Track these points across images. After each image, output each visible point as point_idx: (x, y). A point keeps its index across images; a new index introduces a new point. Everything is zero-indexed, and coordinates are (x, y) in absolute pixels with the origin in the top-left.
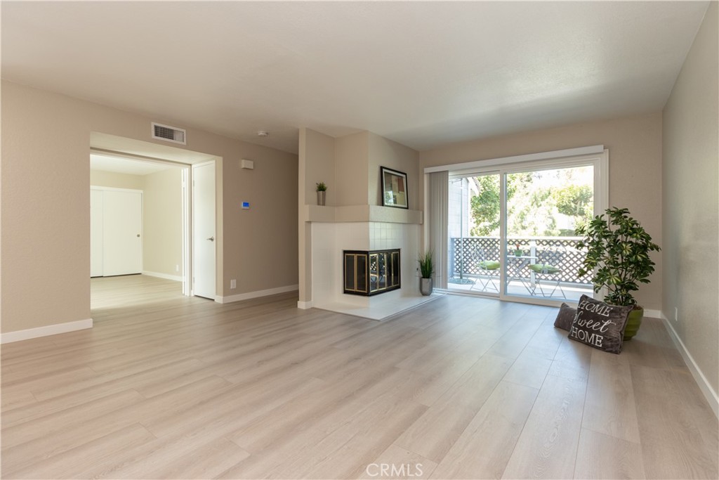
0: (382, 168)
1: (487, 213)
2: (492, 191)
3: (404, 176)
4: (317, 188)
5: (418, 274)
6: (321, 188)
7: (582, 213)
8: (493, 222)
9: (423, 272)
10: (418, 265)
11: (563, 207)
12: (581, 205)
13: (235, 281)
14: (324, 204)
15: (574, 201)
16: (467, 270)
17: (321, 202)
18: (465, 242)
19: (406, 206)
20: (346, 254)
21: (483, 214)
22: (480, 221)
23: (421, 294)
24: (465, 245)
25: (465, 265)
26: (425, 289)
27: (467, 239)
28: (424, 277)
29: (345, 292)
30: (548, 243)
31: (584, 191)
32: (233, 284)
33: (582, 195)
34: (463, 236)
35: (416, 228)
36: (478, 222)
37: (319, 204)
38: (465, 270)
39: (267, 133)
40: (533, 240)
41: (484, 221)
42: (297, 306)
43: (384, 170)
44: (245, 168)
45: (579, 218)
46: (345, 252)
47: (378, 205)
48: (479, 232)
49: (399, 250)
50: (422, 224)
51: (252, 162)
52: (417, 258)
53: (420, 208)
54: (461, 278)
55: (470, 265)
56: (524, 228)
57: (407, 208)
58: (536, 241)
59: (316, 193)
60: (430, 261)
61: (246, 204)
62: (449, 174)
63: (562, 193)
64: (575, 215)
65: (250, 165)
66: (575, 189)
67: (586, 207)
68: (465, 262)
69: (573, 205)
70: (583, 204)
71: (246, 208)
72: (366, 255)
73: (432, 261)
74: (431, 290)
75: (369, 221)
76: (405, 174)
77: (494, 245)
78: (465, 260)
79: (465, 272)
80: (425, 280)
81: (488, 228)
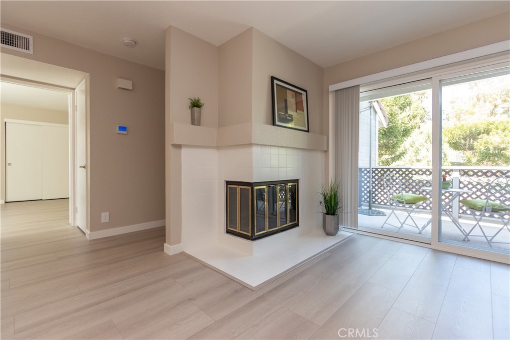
0: (273, 78)
1: (389, 147)
2: (396, 127)
3: (304, 93)
4: (190, 104)
5: (322, 209)
6: (196, 105)
7: (471, 148)
8: (394, 155)
9: (327, 207)
10: (321, 198)
11: (453, 143)
12: (469, 142)
13: (107, 214)
14: (199, 125)
15: (465, 139)
16: (376, 200)
17: (195, 121)
18: (374, 172)
19: (306, 129)
20: (229, 186)
21: (386, 148)
22: (382, 154)
23: (325, 234)
24: (374, 175)
25: (374, 195)
26: (330, 228)
27: (377, 169)
28: (327, 214)
29: (228, 232)
30: (475, 174)
31: (474, 130)
32: (105, 217)
33: (471, 133)
34: (373, 166)
35: (319, 156)
36: (381, 155)
37: (193, 123)
38: (374, 200)
39: (135, 43)
40: (456, 170)
41: (386, 154)
42: (163, 250)
43: (276, 82)
44: (119, 88)
45: (469, 153)
46: (228, 183)
47: (267, 124)
48: (381, 163)
49: (297, 181)
50: (326, 152)
51: (131, 82)
52: (320, 191)
53: (324, 132)
54: (370, 208)
55: (379, 195)
56: (418, 161)
57: (308, 131)
58: (460, 170)
59: (189, 111)
60: (335, 195)
61: (122, 128)
62: (361, 90)
63: (453, 132)
64: (464, 149)
65: (128, 84)
66: (465, 128)
67: (475, 143)
68: (374, 193)
69: (462, 141)
70: (472, 140)
71: (122, 132)
72: (250, 188)
73: (338, 194)
74: (337, 229)
75: (251, 145)
76: (306, 91)
77: (407, 175)
78: (374, 190)
79: (374, 203)
80: (329, 217)
81: (389, 160)
